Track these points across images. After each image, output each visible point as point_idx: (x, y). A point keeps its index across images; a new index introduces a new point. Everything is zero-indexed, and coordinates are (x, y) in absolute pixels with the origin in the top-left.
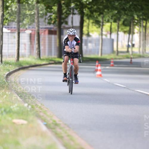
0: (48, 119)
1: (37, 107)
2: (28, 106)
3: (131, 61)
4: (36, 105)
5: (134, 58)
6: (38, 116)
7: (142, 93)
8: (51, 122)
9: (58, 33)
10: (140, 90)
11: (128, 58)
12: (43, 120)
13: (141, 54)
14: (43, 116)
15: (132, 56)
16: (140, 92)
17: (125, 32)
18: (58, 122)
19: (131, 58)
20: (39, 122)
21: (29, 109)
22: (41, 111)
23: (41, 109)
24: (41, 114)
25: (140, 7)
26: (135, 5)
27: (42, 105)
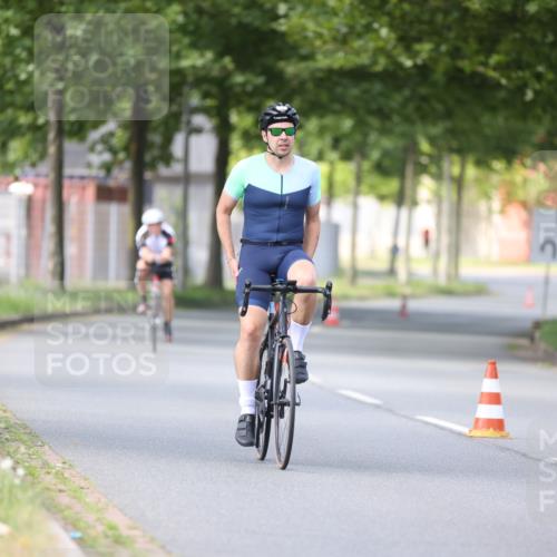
0: (91, 517)
1: (49, 473)
2: (14, 469)
3: (404, 307)
4: (45, 464)
5: (414, 296)
6: (52, 508)
7: (442, 428)
8: (100, 528)
9: (131, 196)
10: (436, 417)
11: (391, 294)
12: (70, 524)
13: (442, 281)
14: (69, 507)
15: (407, 291)
16: (436, 426)
17: (382, 198)
18: (125, 532)
19: (405, 297)
20: (55, 528)
21: (17, 481)
22: (62, 487)
23: (65, 480)
24: (64, 500)
25: (439, 107)
26: (424, 99)
27: (66, 466)
